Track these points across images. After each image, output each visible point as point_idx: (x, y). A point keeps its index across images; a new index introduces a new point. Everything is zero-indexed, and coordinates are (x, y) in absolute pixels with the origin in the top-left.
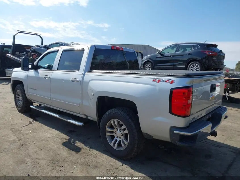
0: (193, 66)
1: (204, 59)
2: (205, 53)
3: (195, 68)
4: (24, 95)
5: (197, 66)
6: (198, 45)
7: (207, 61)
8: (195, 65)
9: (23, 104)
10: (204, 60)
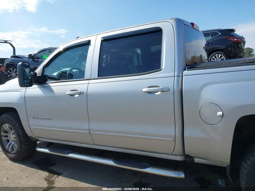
0: (215, 57)
1: (230, 47)
2: (229, 39)
3: (219, 59)
4: (20, 131)
5: (221, 57)
6: (218, 32)
7: (233, 49)
8: (218, 56)
9: (21, 146)
10: (230, 49)
